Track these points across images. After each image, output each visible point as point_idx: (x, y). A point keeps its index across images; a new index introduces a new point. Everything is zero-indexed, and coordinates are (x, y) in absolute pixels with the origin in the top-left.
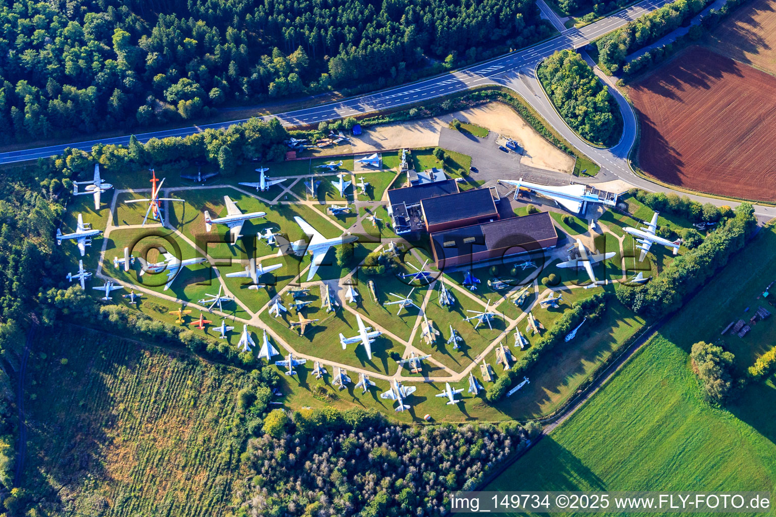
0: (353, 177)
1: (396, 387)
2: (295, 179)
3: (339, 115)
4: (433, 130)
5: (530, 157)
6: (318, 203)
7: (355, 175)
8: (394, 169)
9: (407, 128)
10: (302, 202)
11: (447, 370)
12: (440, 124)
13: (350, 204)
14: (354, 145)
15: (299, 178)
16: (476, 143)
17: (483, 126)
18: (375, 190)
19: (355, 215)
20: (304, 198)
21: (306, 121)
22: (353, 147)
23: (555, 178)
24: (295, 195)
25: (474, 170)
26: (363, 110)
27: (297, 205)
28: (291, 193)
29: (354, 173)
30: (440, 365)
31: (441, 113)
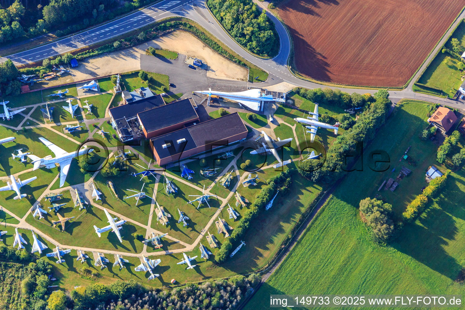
0: (78, 101)
1: (146, 261)
2: (32, 108)
3: (57, 53)
4: (134, 57)
5: (213, 71)
6: (54, 125)
7: (80, 99)
8: (110, 92)
9: (113, 58)
10: (42, 125)
11: (182, 243)
12: (139, 52)
13: (81, 123)
14: (74, 76)
15: (35, 106)
16: (169, 64)
17: (173, 50)
18: (98, 110)
19: (87, 131)
20: (43, 122)
21: (32, 60)
22: (73, 77)
23: (236, 86)
24: (35, 120)
25: (172, 85)
26: (76, 47)
27: (38, 128)
28: (31, 119)
29: (78, 98)
30: (175, 240)
31: (138, 43)
